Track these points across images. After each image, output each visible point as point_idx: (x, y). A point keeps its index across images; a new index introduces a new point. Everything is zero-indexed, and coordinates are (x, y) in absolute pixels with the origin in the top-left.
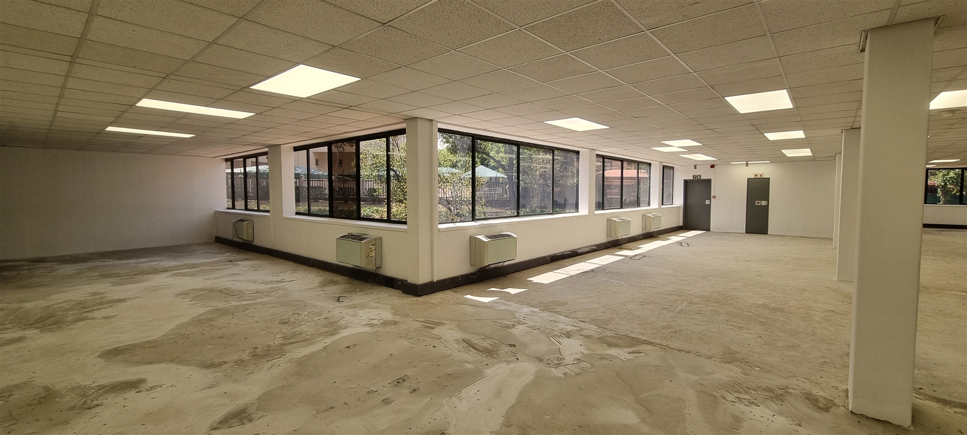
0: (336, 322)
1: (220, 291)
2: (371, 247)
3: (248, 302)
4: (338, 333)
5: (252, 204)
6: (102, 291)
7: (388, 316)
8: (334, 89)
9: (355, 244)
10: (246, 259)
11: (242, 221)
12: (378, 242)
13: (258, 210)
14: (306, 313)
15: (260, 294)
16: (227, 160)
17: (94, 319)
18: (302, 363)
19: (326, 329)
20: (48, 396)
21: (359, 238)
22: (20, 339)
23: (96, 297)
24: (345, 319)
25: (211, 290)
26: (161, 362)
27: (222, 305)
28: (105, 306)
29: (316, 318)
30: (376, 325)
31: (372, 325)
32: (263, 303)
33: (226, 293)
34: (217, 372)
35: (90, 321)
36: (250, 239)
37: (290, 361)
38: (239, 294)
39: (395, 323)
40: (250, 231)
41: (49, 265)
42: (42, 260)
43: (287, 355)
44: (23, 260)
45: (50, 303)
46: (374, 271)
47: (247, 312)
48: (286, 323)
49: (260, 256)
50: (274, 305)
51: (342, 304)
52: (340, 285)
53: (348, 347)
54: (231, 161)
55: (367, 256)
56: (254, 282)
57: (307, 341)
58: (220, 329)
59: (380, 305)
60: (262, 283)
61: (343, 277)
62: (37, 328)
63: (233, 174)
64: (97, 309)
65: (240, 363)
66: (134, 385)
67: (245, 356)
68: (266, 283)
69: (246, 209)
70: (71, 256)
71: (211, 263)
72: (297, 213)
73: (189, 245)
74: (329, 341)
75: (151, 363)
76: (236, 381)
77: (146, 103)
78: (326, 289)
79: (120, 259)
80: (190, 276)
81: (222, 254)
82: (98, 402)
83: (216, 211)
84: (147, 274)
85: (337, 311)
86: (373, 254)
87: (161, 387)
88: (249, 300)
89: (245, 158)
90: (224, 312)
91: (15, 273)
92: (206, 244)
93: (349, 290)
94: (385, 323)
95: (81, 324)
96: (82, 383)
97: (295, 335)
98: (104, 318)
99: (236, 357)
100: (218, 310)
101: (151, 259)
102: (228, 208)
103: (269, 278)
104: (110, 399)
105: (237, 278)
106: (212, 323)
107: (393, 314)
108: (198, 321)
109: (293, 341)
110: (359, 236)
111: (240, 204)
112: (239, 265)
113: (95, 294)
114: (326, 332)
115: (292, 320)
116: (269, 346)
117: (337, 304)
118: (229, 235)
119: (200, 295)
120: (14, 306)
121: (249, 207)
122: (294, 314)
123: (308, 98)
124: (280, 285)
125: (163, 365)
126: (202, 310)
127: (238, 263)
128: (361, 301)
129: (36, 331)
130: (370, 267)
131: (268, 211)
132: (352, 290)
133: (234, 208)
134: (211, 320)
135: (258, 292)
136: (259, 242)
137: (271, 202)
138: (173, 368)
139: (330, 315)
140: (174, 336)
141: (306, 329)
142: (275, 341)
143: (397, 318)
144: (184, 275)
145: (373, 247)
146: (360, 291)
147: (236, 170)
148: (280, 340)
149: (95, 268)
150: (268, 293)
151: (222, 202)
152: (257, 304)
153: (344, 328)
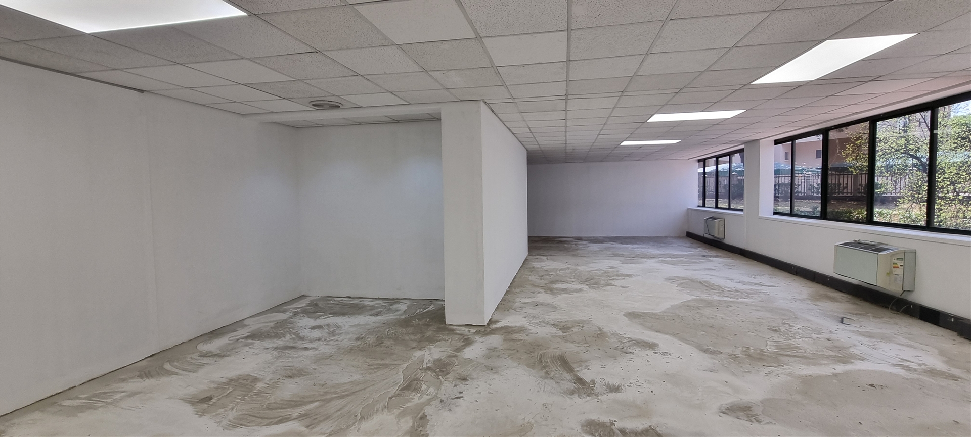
0: (844, 348)
1: (700, 283)
2: (896, 261)
3: (729, 299)
4: (851, 363)
5: (723, 203)
6: (616, 266)
7: (939, 364)
8: (863, 60)
9: (870, 256)
10: (718, 256)
11: (713, 218)
12: (908, 258)
13: (729, 209)
14: (800, 327)
15: (739, 293)
17: (616, 286)
18: (808, 382)
19: (831, 353)
20: (600, 335)
21: (876, 248)
22: (580, 290)
23: (614, 269)
24: (857, 348)
25: (693, 281)
26: (666, 334)
27: (705, 296)
28: (620, 278)
29: (814, 336)
30: (915, 370)
31: (907, 368)
32: (747, 305)
33: (707, 286)
34: (714, 359)
35: (614, 287)
36: (721, 236)
37: (790, 375)
38: (719, 289)
39: (955, 378)
40: (721, 229)
41: (584, 242)
42: (580, 239)
43: (785, 367)
44: (573, 238)
45: (591, 269)
46: (898, 295)
47: (731, 309)
48: (775, 331)
49: (731, 254)
50: (758, 308)
51: (848, 327)
52: (841, 304)
53: (872, 386)
54: (703, 162)
55: (888, 274)
56: (732, 280)
57: (807, 359)
58: (708, 318)
59: (912, 343)
60: (739, 282)
61: (842, 294)
62: (587, 285)
63: (704, 173)
64: (616, 279)
65: (735, 357)
66: (652, 346)
67: (738, 352)
68: (744, 283)
69: (717, 207)
70: (594, 237)
71: (688, 255)
72: (775, 213)
73: (666, 237)
74: (840, 368)
75: (659, 332)
76: (734, 374)
77: (657, 118)
78: (819, 303)
79: (622, 243)
80: (672, 264)
81: (695, 248)
82: (631, 351)
83: (688, 209)
84: (642, 258)
85: (844, 335)
86: (899, 271)
87: (670, 355)
88: (730, 297)
89: (717, 157)
90: (709, 304)
91: (570, 246)
92: (679, 237)
93: (855, 312)
94: (932, 372)
95: (609, 287)
96: (618, 332)
97: (790, 347)
98: (621, 287)
99: (729, 350)
100: (703, 300)
101: (641, 246)
102: (698, 206)
103: (747, 279)
104: (637, 350)
105: (713, 273)
106: (699, 311)
107: (945, 362)
108: (687, 306)
109: (789, 353)
110: (874, 245)
111: (710, 202)
112: (712, 261)
113: (612, 268)
114: (831, 356)
115: (783, 329)
116: (762, 351)
117: (841, 326)
118: (700, 231)
119: (688, 283)
120: (573, 267)
121: (719, 206)
122: (784, 324)
124: (759, 288)
125: (667, 337)
126: (690, 298)
127: (711, 258)
128: (880, 331)
129: (587, 287)
130: (893, 288)
131: (742, 210)
132: (860, 312)
133: (704, 206)
134: (698, 308)
135: (737, 291)
136: (729, 240)
137: (745, 202)
138: (677, 342)
139: (833, 336)
140: (671, 315)
141: (805, 345)
142: (768, 347)
143: (956, 372)
144: (667, 263)
145: (900, 263)
146: (874, 317)
147: (708, 169)
148: (773, 347)
149: (607, 249)
150: (749, 294)
151: (694, 201)
152: (738, 302)
153: (859, 359)
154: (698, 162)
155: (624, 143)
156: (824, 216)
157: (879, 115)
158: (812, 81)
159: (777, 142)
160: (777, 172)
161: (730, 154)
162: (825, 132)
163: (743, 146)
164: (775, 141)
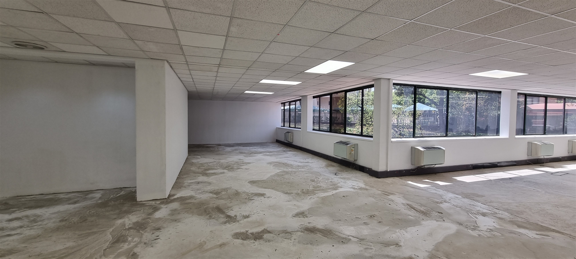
0: (336, 184)
1: (283, 164)
2: (352, 148)
3: (295, 170)
4: (338, 189)
5: (292, 125)
6: (241, 159)
7: (363, 186)
8: (341, 69)
9: (344, 146)
10: (290, 151)
11: (288, 132)
12: (356, 146)
13: (295, 128)
14: (321, 178)
15: (299, 167)
16: (282, 103)
17: (243, 169)
18: (324, 199)
19: (332, 187)
20: (237, 194)
21: (346, 144)
22: (223, 173)
23: (241, 160)
24: (340, 183)
25: (280, 163)
26: (269, 189)
27: (285, 170)
28: (244, 164)
29: (327, 181)
30: (356, 189)
31: (354, 188)
32: (302, 171)
33: (286, 165)
34: (290, 196)
35: (242, 169)
36: (291, 141)
37: (318, 197)
38: (291, 166)
39: (367, 189)
40: (292, 138)
41: (222, 147)
42: (220, 145)
43: (316, 195)
44: (215, 145)
45: (228, 161)
46: (353, 162)
47: (296, 174)
48: (313, 181)
49: (296, 150)
50: (307, 172)
51: (338, 176)
52: (335, 168)
53: (344, 196)
54: (284, 104)
55: (350, 154)
56: (296, 161)
57: (324, 190)
58: (287, 179)
59: (356, 179)
60: (299, 162)
61: (336, 164)
62: (227, 170)
63: (284, 109)
64: (242, 165)
65: (298, 194)
66: (263, 195)
67: (299, 192)
68: (301, 162)
69: (290, 127)
70: (228, 144)
71: (277, 151)
72: (313, 130)
73: (266, 143)
74: (334, 192)
75: (266, 188)
76: (298, 201)
77: (264, 81)
78: (329, 168)
79: (244, 147)
80: (270, 156)
81: (280, 147)
82: (253, 199)
83: (277, 128)
84: (255, 153)
85: (336, 179)
86: (353, 152)
87: (271, 197)
88: (296, 169)
89: (290, 102)
90: (287, 173)
91: (214, 149)
92: (272, 143)
93: (340, 170)
94: (361, 189)
95: (239, 170)
96: (246, 191)
97: (318, 187)
98: (245, 169)
99: (296, 192)
100: (284, 172)
101: (254, 147)
102: (282, 126)
103: (302, 161)
104: (256, 198)
105: (288, 159)
106: (283, 176)
107: (365, 185)
108: (277, 175)
109: (318, 189)
110: (346, 142)
111: (287, 124)
112: (288, 153)
113: (240, 160)
114: (332, 188)
115: (316, 180)
116: (308, 190)
117: (335, 176)
118: (283, 139)
119: (277, 164)
120: (218, 161)
121: (291, 126)
122: (316, 178)
123: (327, 74)
124: (307, 164)
125: (270, 190)
126: (279, 171)
127: (288, 152)
128: (347, 176)
129: (227, 171)
130: (351, 159)
131: (300, 128)
132: (342, 170)
133: (284, 126)
134: (282, 175)
135: (299, 166)
136: (295, 143)
137: (302, 125)
138: (274, 191)
139: (333, 181)
140: (271, 180)
141: (323, 185)
142: (310, 188)
143: (367, 187)
144: (268, 155)
145: (353, 149)
146: (346, 172)
147: (286, 108)
148: (312, 188)
149: (236, 150)
150: (303, 167)
151: (279, 124)
152: (299, 171)
153: (340, 188)
154: (282, 104)
155: (246, 92)
156: (331, 131)
157: (347, 90)
158: (325, 74)
159: (314, 97)
160: (314, 111)
161: (295, 101)
162: (331, 94)
163: (301, 98)
164: (313, 96)
